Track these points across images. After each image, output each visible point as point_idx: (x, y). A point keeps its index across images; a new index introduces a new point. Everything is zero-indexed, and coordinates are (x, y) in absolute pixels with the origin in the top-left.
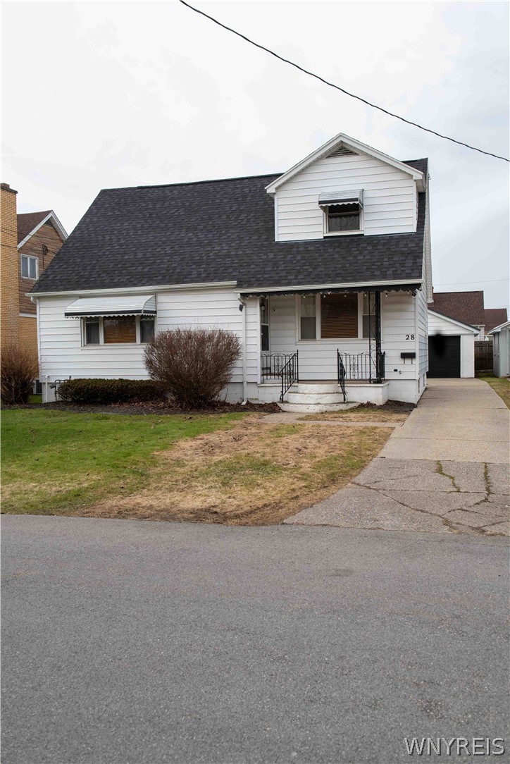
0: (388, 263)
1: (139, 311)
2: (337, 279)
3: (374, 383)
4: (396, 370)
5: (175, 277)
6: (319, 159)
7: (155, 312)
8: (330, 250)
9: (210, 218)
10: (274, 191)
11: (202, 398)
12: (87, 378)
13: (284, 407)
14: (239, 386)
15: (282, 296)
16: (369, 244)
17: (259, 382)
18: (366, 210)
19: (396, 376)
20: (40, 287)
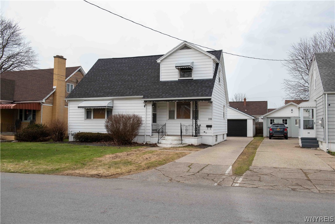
0: (200, 90)
1: (106, 107)
2: (180, 96)
3: (194, 136)
4: (204, 132)
5: (120, 94)
6: (177, 50)
7: (113, 107)
8: (180, 85)
9: (137, 71)
10: (160, 62)
11: (127, 141)
12: (86, 132)
13: (159, 145)
14: (143, 137)
15: (159, 102)
16: (194, 83)
17: (151, 135)
18: (194, 70)
19: (204, 134)
20: (70, 96)
